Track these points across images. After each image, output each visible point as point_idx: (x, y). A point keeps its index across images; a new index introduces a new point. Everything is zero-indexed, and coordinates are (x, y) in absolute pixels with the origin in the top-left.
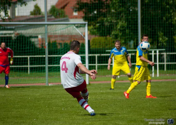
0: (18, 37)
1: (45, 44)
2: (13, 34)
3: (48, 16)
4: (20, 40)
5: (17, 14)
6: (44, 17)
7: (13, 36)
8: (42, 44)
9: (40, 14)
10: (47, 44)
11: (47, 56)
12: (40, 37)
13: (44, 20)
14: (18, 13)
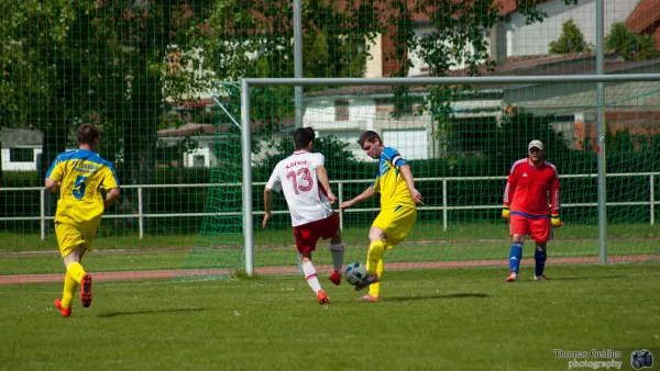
0: (515, 119)
1: (596, 140)
2: (498, 109)
3: (606, 56)
4: (523, 127)
5: (510, 53)
6: (595, 58)
7: (498, 115)
8: (587, 139)
9: (580, 49)
10: (602, 138)
11: (602, 175)
12: (579, 117)
13: (593, 69)
14: (514, 48)
